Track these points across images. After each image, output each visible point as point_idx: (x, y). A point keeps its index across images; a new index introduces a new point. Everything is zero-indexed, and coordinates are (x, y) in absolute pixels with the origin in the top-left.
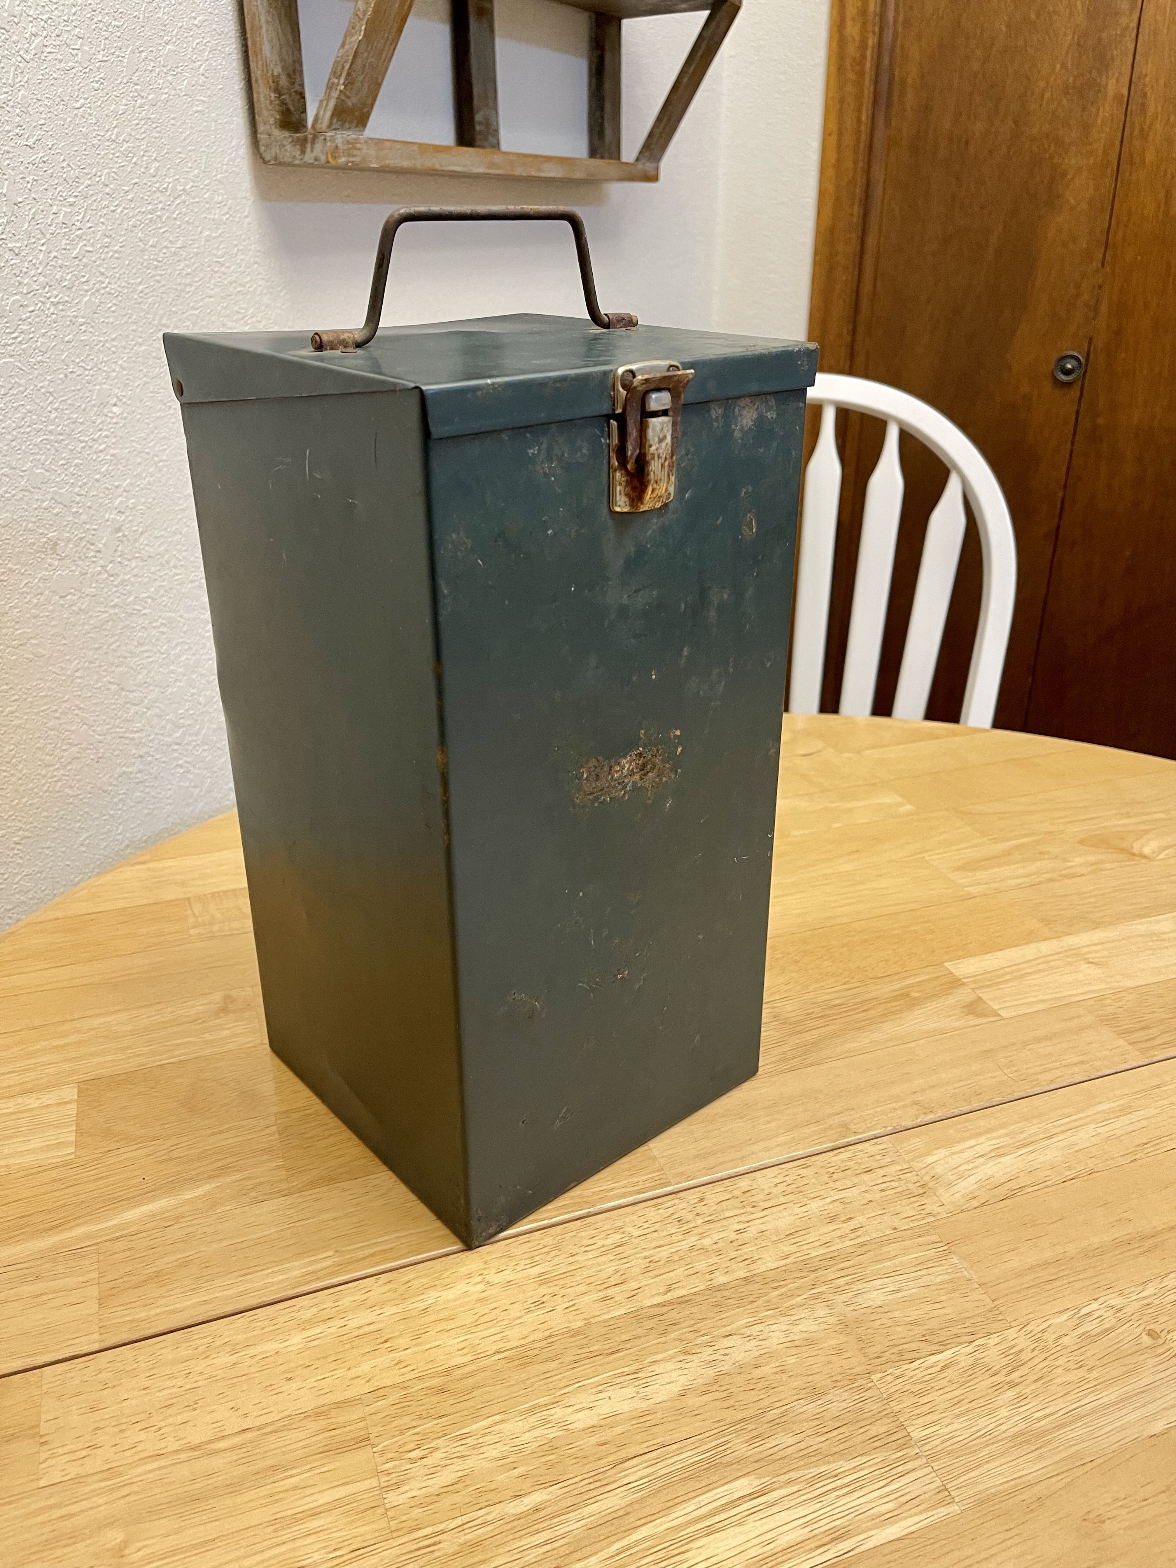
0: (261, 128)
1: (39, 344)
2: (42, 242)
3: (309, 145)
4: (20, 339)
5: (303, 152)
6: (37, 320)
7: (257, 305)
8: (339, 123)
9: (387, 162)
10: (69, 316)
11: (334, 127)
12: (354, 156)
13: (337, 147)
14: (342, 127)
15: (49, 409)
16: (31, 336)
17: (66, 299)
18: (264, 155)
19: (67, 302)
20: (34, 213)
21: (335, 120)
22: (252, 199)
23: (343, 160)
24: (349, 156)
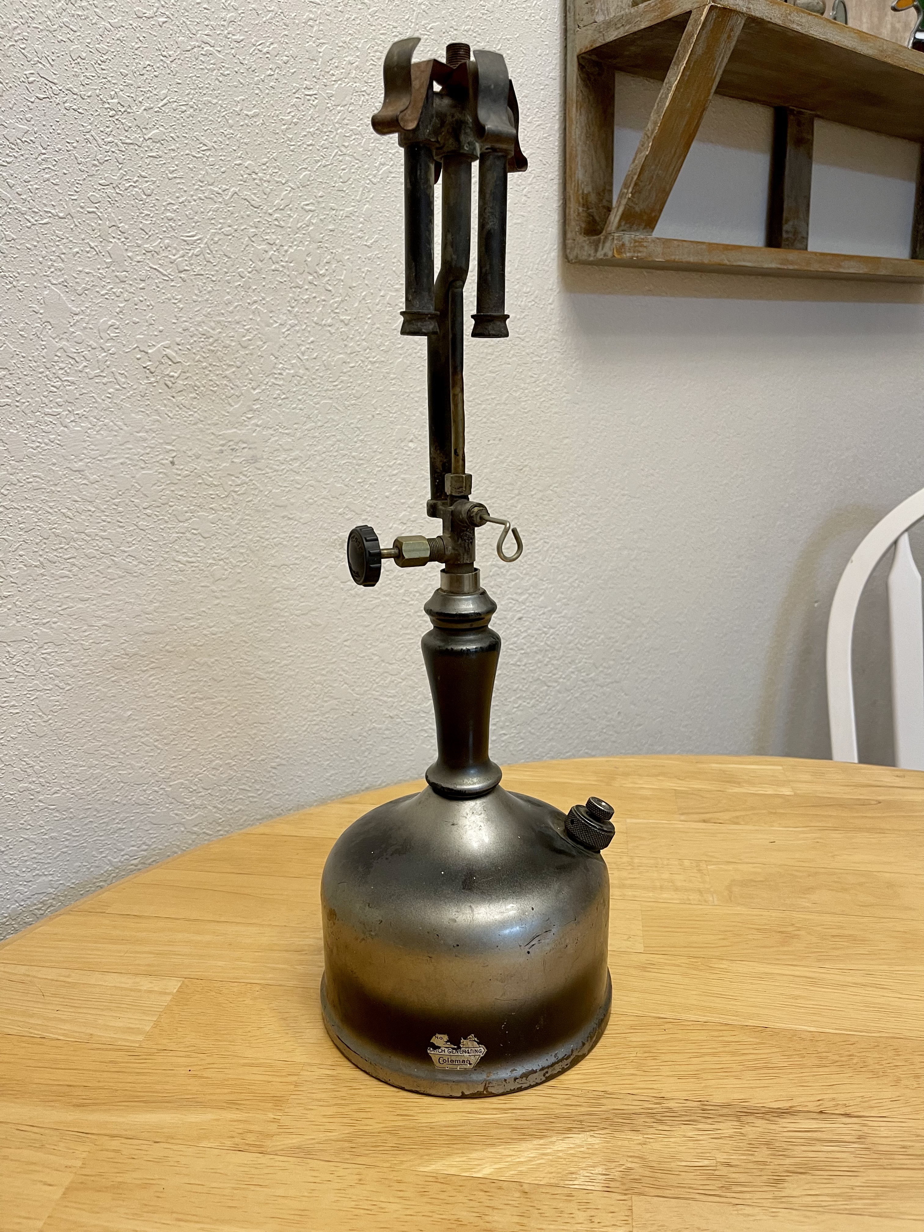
0: (569, 235)
1: (354, 391)
2: (369, 316)
3: (601, 245)
4: (339, 387)
5: (596, 251)
6: (356, 374)
7: (550, 372)
8: (628, 225)
9: (673, 257)
10: (382, 373)
11: (621, 228)
12: (640, 252)
13: (623, 245)
14: (630, 229)
15: (355, 440)
16: (349, 385)
17: (383, 359)
18: (569, 255)
19: (383, 361)
20: (365, 295)
21: (623, 223)
22: (558, 290)
23: (628, 254)
24: (634, 252)
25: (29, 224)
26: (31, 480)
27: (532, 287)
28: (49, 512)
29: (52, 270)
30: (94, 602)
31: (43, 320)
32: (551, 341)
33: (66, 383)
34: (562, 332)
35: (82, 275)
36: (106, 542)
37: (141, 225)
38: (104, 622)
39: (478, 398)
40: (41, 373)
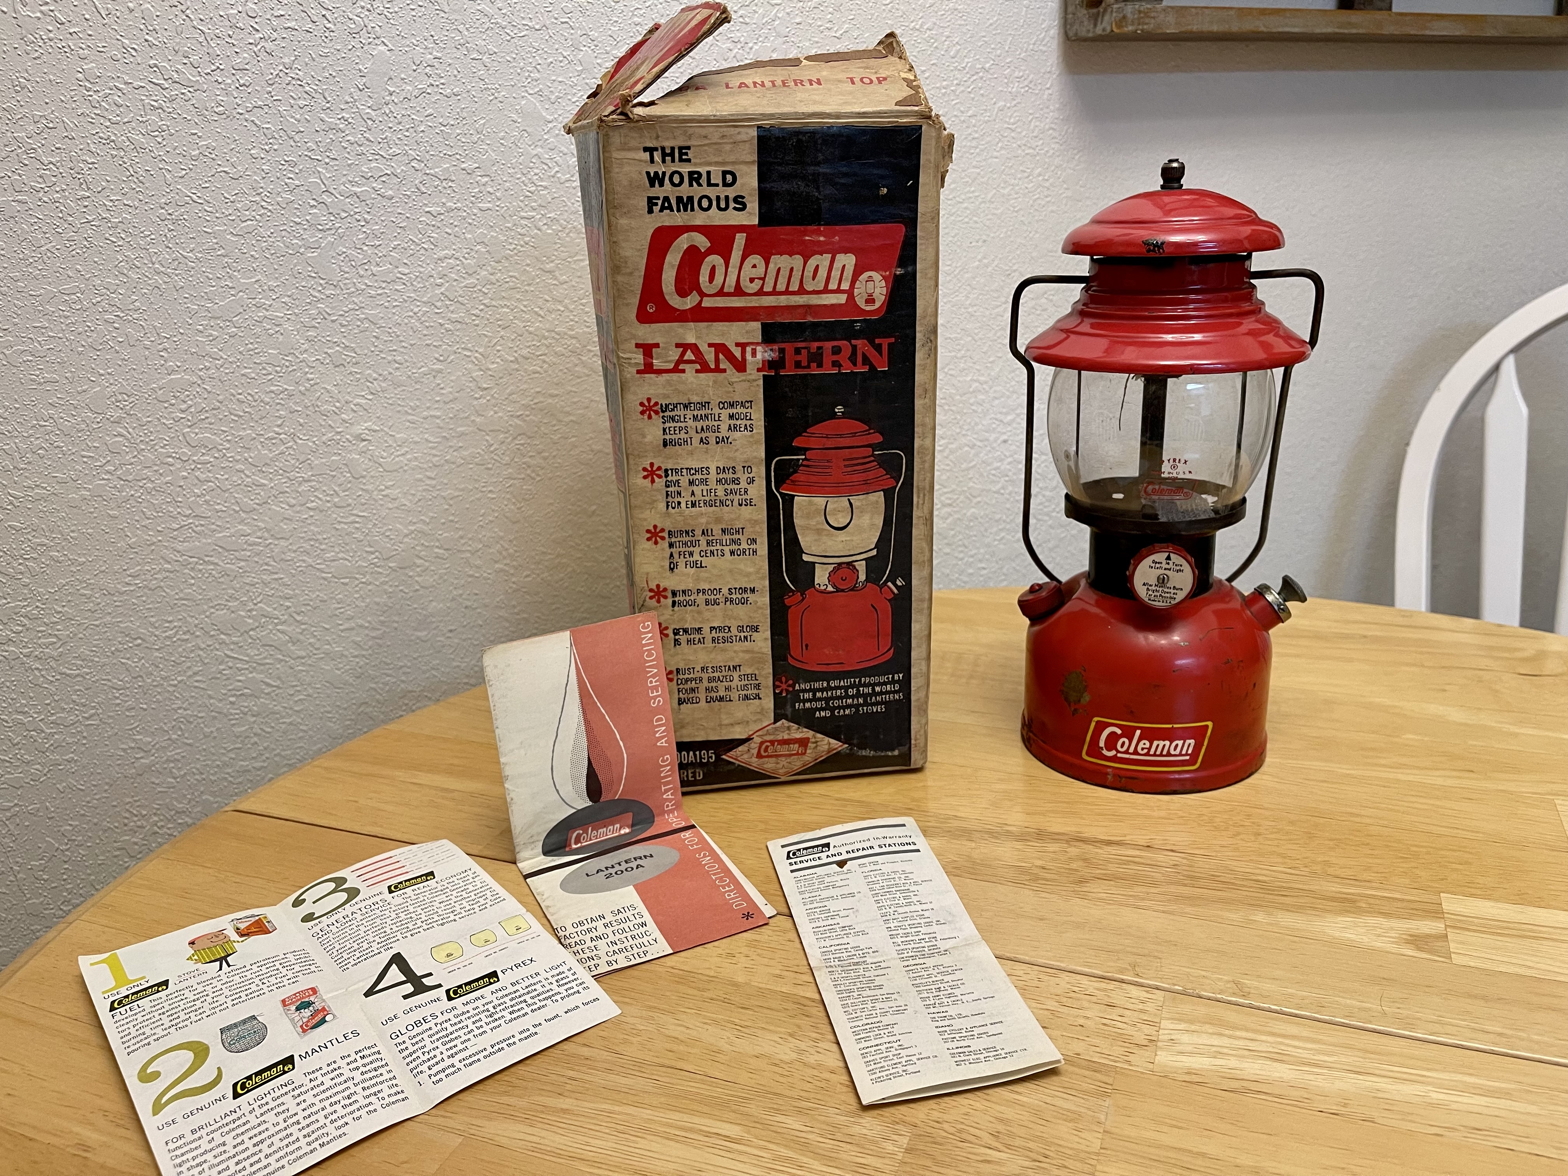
3: (1100, 19)
5: (1095, 25)
9: (1189, 27)
13: (1124, 17)
18: (1069, 32)
22: (1057, 73)
23: (1130, 28)
24: (1139, 24)
25: (509, 38)
26: (508, 280)
27: (1025, 70)
28: (523, 311)
29: (529, 80)
30: (563, 398)
31: (521, 129)
32: (1048, 130)
33: (539, 188)
34: (1062, 120)
35: (556, 83)
36: (574, 341)
37: (610, 32)
38: (572, 418)
39: (958, 196)
40: (518, 179)
